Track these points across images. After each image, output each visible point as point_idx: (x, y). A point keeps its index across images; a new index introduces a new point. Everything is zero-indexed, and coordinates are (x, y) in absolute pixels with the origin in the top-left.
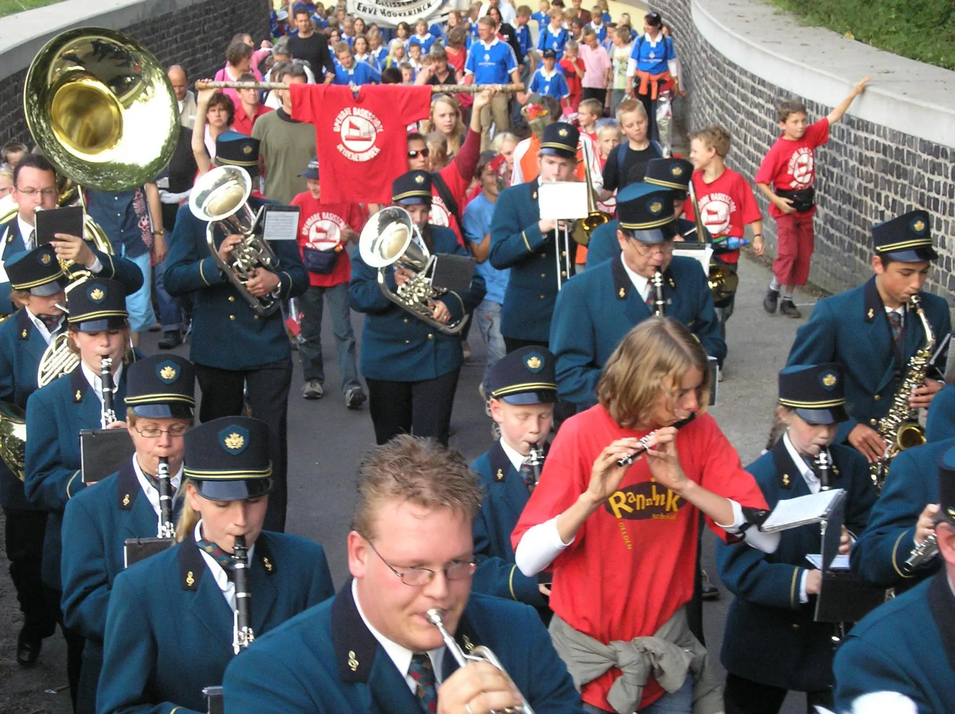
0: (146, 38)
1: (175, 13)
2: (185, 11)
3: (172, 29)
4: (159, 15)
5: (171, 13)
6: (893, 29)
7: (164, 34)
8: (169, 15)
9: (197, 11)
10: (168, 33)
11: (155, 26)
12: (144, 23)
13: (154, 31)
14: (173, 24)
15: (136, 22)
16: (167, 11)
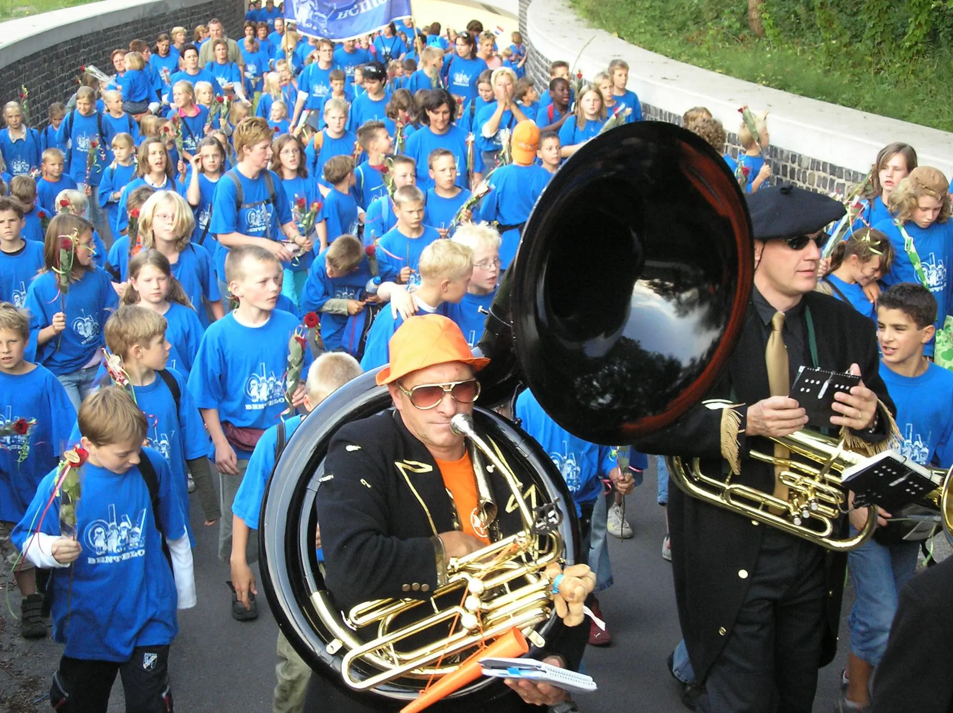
0: (145, 30)
1: (168, 13)
2: (175, 12)
3: (165, 25)
4: (155, 14)
5: (165, 13)
6: (642, 30)
7: (159, 28)
8: (163, 15)
9: (185, 13)
10: (162, 28)
11: (153, 22)
12: (143, 20)
13: (151, 26)
14: (165, 21)
15: (137, 19)
16: (161, 12)
